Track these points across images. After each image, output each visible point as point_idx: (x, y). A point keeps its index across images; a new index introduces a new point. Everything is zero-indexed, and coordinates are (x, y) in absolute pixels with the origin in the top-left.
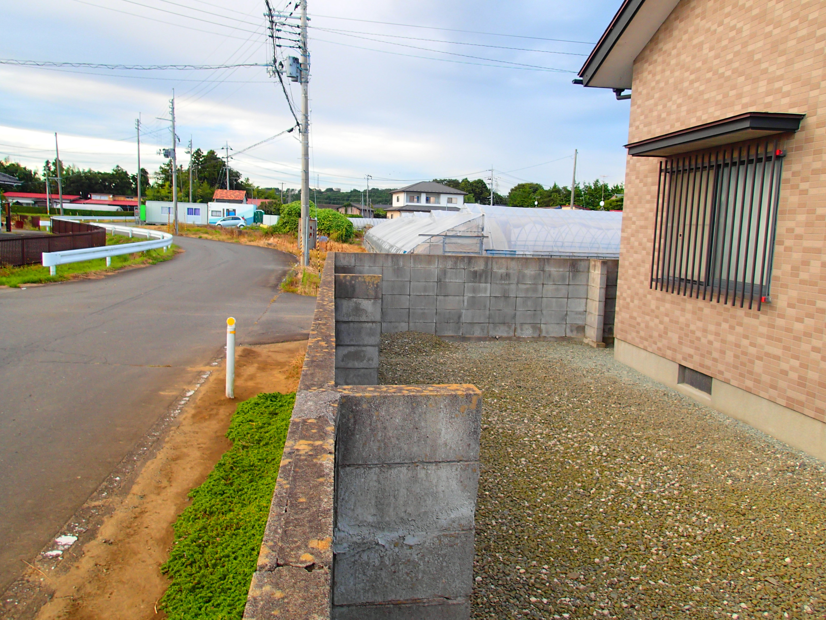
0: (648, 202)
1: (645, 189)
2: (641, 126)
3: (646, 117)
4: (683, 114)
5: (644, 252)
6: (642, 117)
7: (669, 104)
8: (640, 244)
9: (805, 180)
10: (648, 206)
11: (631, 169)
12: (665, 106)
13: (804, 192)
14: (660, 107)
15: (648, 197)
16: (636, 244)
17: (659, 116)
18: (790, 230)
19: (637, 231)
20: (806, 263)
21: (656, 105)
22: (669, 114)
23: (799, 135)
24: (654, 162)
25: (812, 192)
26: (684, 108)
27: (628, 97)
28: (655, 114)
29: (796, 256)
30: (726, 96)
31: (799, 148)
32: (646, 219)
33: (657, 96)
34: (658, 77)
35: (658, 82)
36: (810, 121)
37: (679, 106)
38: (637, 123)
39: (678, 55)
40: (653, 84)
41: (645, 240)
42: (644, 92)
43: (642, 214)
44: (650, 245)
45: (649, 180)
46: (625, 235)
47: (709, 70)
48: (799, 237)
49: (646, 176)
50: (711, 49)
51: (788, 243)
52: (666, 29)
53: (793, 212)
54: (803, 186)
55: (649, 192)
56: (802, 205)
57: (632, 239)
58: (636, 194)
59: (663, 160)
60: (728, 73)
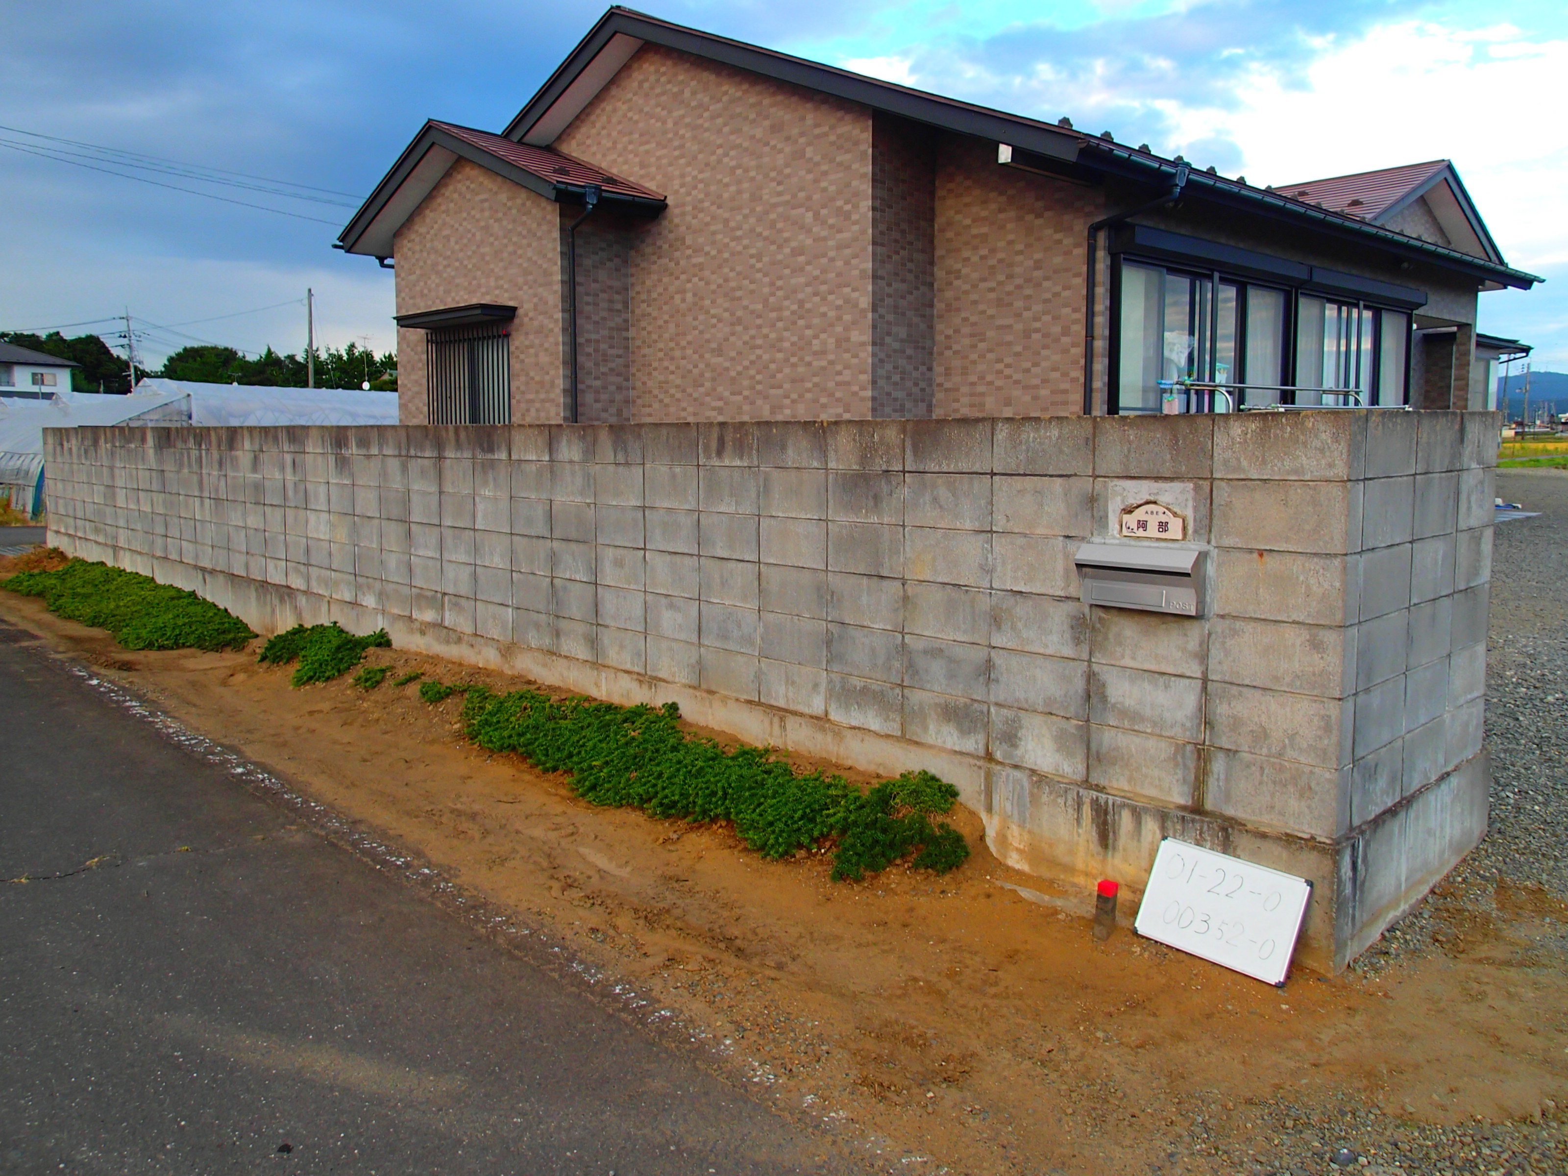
0: (420, 369)
1: (416, 357)
2: (407, 298)
3: (410, 290)
4: (441, 293)
5: (422, 416)
6: (407, 290)
7: (429, 282)
8: (417, 409)
9: (522, 353)
10: (420, 373)
11: (402, 340)
12: (426, 283)
13: (522, 361)
14: (422, 284)
15: (420, 365)
16: (414, 409)
17: (422, 291)
18: (518, 388)
19: (413, 398)
20: (528, 410)
21: (418, 281)
22: (430, 291)
23: (516, 321)
24: (422, 332)
25: (527, 360)
26: (442, 288)
27: (392, 267)
28: (418, 288)
29: (523, 406)
30: (470, 284)
31: (517, 330)
32: (421, 385)
33: (418, 272)
34: (417, 256)
35: (418, 260)
36: (520, 312)
37: (438, 285)
38: (403, 295)
39: (432, 240)
40: (414, 261)
41: (421, 405)
42: (406, 266)
43: (416, 381)
44: (426, 408)
45: (419, 349)
46: (403, 401)
47: (457, 260)
48: (523, 393)
49: (416, 346)
50: (457, 243)
51: (518, 397)
52: (420, 214)
53: (518, 376)
54: (522, 356)
55: (420, 360)
56: (522, 370)
57: (410, 405)
58: (409, 362)
59: (429, 331)
60: (470, 266)
